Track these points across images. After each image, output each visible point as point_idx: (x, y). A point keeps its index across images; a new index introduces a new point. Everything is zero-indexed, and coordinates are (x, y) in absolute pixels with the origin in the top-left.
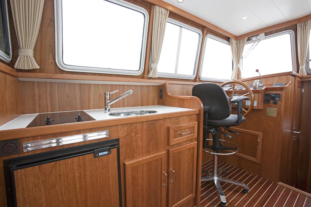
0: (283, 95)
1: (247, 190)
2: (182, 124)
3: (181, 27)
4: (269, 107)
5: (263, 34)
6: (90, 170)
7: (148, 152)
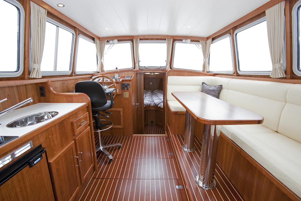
0: (131, 84)
1: (121, 146)
2: (79, 117)
3: (58, 27)
4: (125, 92)
5: (117, 40)
6: (28, 180)
7: (62, 146)
